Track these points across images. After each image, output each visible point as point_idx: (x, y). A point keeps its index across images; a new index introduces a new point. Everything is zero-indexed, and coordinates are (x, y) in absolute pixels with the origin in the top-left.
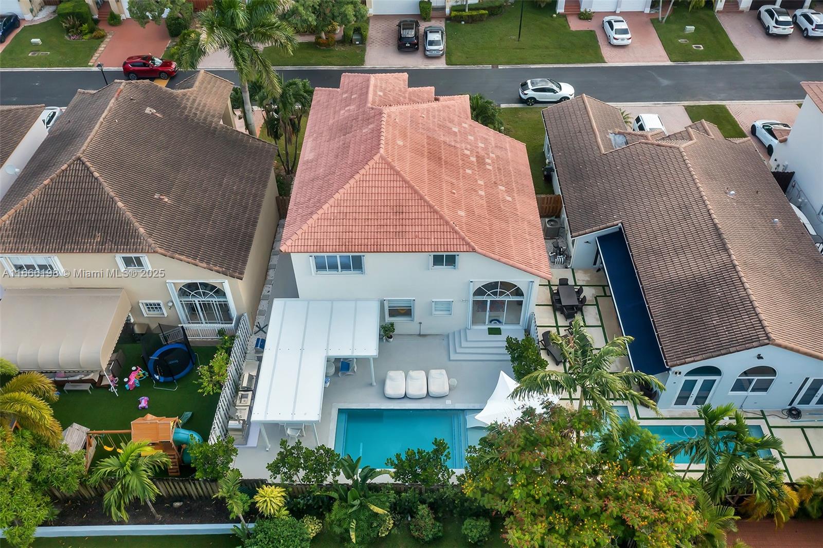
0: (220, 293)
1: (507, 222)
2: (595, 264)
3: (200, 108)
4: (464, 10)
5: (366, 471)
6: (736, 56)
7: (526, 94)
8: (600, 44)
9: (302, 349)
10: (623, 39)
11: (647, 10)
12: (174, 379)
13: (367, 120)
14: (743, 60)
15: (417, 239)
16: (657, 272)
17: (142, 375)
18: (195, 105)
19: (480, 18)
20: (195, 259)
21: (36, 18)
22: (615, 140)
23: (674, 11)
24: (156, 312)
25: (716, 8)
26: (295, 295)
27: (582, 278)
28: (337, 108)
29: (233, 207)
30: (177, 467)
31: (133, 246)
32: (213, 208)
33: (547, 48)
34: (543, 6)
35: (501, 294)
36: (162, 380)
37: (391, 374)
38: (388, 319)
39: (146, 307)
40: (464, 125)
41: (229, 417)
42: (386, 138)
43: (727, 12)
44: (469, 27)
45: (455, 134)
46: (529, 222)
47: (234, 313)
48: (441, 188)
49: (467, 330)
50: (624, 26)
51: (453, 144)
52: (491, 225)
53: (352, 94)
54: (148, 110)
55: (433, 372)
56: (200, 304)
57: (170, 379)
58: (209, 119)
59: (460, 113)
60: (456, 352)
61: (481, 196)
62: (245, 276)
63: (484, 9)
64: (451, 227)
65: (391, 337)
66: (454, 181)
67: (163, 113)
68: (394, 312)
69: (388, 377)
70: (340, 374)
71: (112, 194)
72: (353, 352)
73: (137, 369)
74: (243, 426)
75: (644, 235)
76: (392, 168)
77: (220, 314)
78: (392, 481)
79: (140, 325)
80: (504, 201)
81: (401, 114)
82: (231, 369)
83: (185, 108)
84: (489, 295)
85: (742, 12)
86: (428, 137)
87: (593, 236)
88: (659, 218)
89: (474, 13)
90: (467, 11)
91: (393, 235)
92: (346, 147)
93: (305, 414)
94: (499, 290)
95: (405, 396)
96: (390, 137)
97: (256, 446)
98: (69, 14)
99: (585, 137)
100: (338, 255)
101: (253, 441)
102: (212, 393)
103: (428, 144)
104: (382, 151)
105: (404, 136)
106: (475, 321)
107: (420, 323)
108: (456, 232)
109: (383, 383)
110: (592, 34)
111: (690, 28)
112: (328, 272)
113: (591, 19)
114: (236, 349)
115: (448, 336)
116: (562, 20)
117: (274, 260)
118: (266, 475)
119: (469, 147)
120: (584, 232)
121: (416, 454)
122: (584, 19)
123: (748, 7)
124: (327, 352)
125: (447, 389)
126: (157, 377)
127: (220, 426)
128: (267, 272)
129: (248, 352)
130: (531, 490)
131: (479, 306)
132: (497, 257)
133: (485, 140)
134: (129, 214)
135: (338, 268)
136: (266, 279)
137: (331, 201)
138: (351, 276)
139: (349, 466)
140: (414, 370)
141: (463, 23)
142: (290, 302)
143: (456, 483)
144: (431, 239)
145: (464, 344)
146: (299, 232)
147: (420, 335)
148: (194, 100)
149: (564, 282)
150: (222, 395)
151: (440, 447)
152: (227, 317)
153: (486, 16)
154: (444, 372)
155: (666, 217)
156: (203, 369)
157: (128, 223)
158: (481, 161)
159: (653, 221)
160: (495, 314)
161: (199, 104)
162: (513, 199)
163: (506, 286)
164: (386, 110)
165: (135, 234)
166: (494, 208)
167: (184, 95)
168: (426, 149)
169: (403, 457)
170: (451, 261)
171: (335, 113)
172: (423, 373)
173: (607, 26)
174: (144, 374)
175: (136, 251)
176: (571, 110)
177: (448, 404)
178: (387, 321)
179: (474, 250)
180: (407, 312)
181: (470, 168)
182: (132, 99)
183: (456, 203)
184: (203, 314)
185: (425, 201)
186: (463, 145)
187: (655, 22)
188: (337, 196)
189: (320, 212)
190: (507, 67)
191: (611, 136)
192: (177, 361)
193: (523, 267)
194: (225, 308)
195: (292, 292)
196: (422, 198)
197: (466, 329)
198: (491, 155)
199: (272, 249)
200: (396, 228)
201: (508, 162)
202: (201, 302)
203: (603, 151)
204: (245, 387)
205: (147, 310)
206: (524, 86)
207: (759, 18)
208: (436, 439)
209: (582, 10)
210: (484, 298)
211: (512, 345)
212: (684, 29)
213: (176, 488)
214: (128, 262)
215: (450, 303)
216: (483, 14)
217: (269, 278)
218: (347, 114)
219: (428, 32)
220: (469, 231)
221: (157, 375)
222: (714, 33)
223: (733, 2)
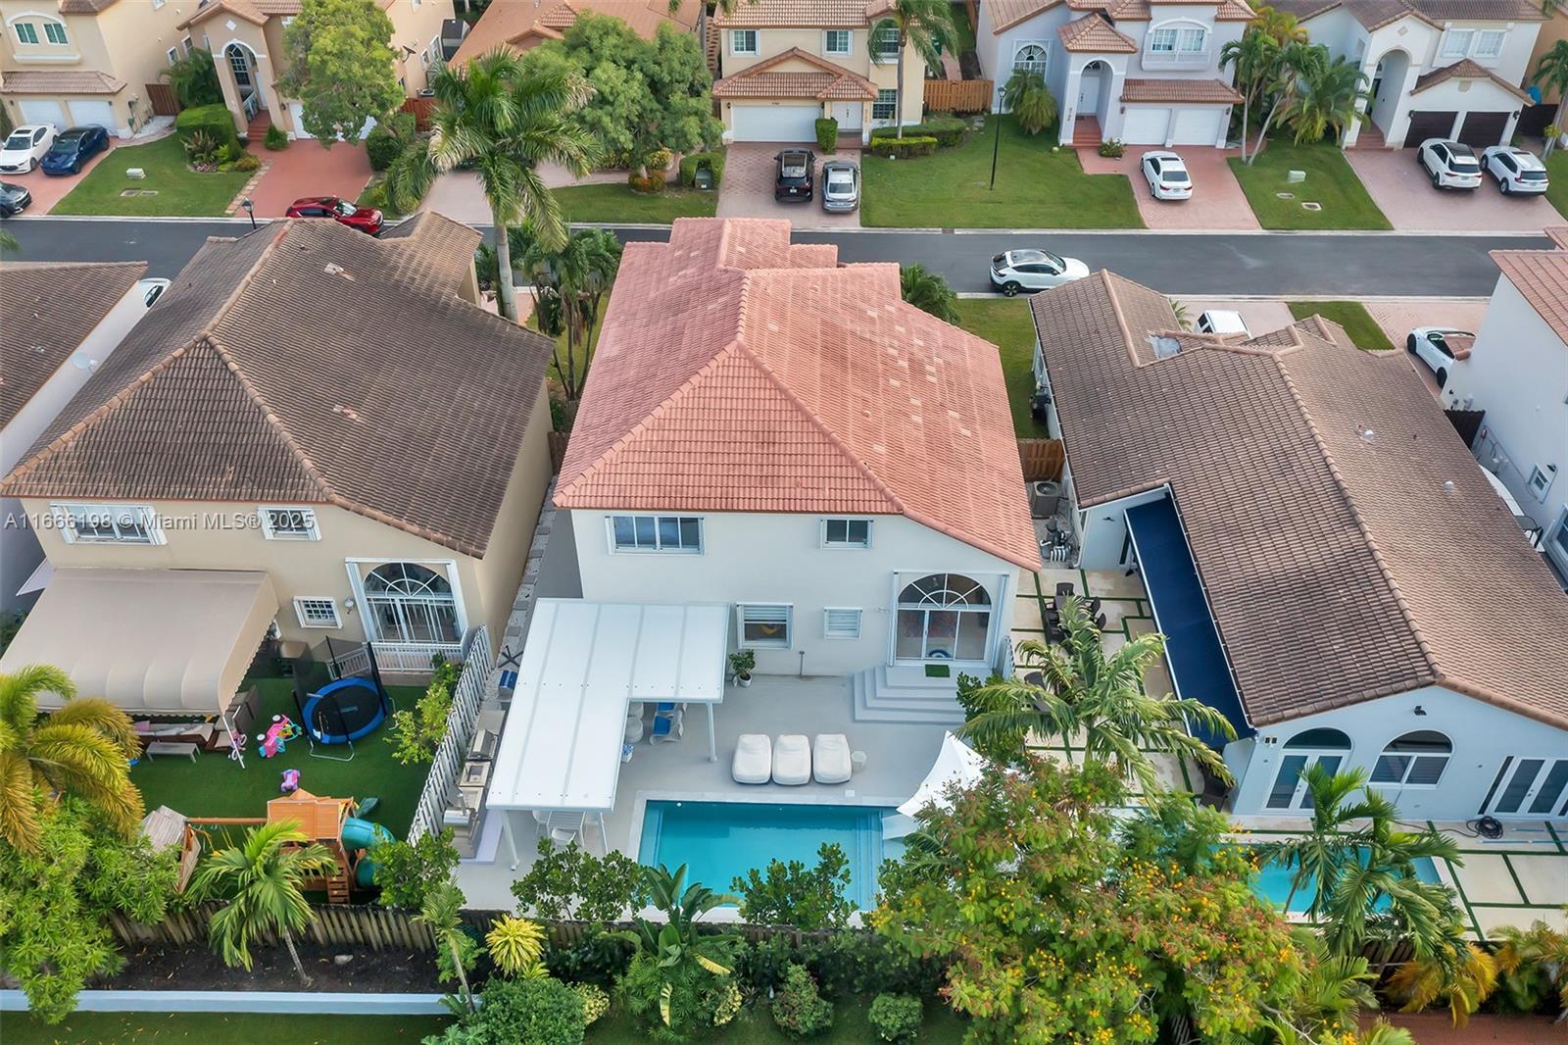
0: (439, 585)
1: (962, 470)
2: (1123, 561)
3: (422, 270)
4: (895, 136)
5: (694, 893)
6: (1382, 223)
7: (1003, 275)
8: (1136, 197)
9: (585, 686)
10: (1177, 190)
11: (1221, 144)
12: (348, 739)
13: (717, 290)
14: (1392, 229)
15: (798, 490)
16: (1232, 565)
17: (290, 733)
18: (414, 264)
19: (924, 151)
20: (400, 517)
21: (137, 136)
22: (1159, 347)
23: (1268, 147)
24: (323, 620)
25: (1342, 142)
26: (576, 592)
27: (1098, 586)
28: (664, 274)
29: (471, 436)
30: (346, 893)
31: (291, 489)
32: (436, 434)
33: (1041, 202)
34: (1034, 132)
35: (950, 599)
36: (327, 739)
37: (746, 739)
38: (744, 645)
39: (305, 610)
40: (887, 307)
41: (446, 803)
42: (749, 318)
43: (1364, 150)
44: (902, 165)
45: (872, 320)
46: (1001, 473)
47: (464, 625)
48: (844, 406)
49: (888, 669)
50: (1179, 166)
51: (868, 336)
52: (932, 472)
53: (690, 250)
54: (330, 268)
55: (822, 738)
56: (403, 606)
57: (341, 738)
58: (436, 288)
59: (882, 288)
60: (865, 707)
61: (916, 426)
62: (488, 553)
63: (931, 135)
64: (860, 469)
65: (747, 677)
66: (868, 396)
67: (357, 275)
68: (755, 631)
69: (740, 746)
70: (651, 740)
71: (259, 400)
72: (676, 692)
73: (282, 719)
74: (471, 820)
75: (1209, 503)
76: (758, 366)
77: (438, 631)
78: (744, 921)
79: (293, 644)
80: (957, 435)
81: (776, 280)
82: (455, 721)
83: (395, 268)
84: (927, 601)
85: (1391, 150)
86: (824, 322)
87: (1118, 507)
88: (1237, 474)
89: (913, 141)
90: (900, 137)
91: (756, 481)
92: (677, 334)
93: (586, 796)
94: (945, 591)
95: (771, 781)
96: (756, 316)
97: (492, 860)
98: (196, 128)
99: (1107, 341)
100: (657, 515)
101: (488, 850)
102: (416, 760)
103: (824, 333)
104: (740, 337)
105: (781, 316)
106: (901, 653)
107: (802, 653)
108: (869, 479)
109: (730, 758)
110: (1122, 181)
111: (1298, 175)
112: (637, 549)
113: (1120, 156)
114: (465, 686)
115: (852, 680)
116: (1070, 156)
117: (541, 543)
118: (510, 902)
119: (896, 343)
120: (1102, 498)
121: (788, 871)
122: (1108, 156)
123: (1400, 143)
124: (631, 691)
125: (847, 768)
126: (318, 734)
127: (428, 820)
128: (526, 562)
129: (486, 697)
130: (994, 909)
131: (909, 623)
132: (942, 526)
133: (926, 336)
134: (287, 436)
135: (654, 543)
136: (523, 573)
137: (648, 421)
138: (678, 558)
139: (663, 882)
140: (786, 734)
141: (892, 157)
142: (566, 605)
143: (860, 925)
144: (824, 489)
145: (881, 692)
146: (588, 472)
147: (801, 676)
148: (412, 257)
149: (1065, 589)
150: (436, 764)
151: (832, 861)
152: (450, 631)
153: (934, 146)
154: (843, 738)
155: (1250, 472)
156: (403, 718)
157: (285, 450)
158: (917, 369)
159: (1226, 478)
160: (939, 642)
161: (420, 264)
162: (974, 432)
163: (959, 583)
164: (750, 274)
165: (295, 471)
166: (938, 444)
167: (395, 247)
168: (818, 341)
169: (764, 878)
170: (859, 532)
171: (659, 281)
172: (804, 740)
173: (1149, 166)
174: (294, 730)
175: (295, 500)
176: (1082, 296)
177: (849, 797)
178: (740, 647)
179: (901, 512)
180: (777, 631)
181: (897, 377)
182: (303, 248)
183: (871, 433)
184: (408, 628)
185: (815, 424)
186: (887, 341)
187: (1235, 164)
188: (658, 412)
189: (628, 438)
190: (971, 232)
191: (1153, 341)
192: (355, 708)
193: (989, 545)
194: (447, 616)
195: (571, 587)
196: (809, 419)
197: (884, 667)
198: (935, 359)
199: (538, 524)
200: (762, 470)
201: (965, 372)
202: (406, 603)
203: (1138, 364)
204: (477, 754)
205: (306, 614)
206: (1000, 260)
207: (1421, 161)
208: (824, 845)
209: (1105, 140)
210: (919, 606)
211: (967, 692)
212: (1286, 176)
213: (342, 927)
214: (279, 522)
215: (856, 614)
216: (930, 144)
217: (529, 573)
218: (680, 282)
219: (830, 170)
220: (892, 478)
221: (319, 730)
222: (1340, 183)
223: (1373, 133)
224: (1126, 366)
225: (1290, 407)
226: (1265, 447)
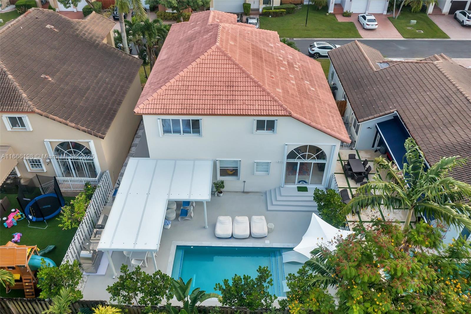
0: (88, 152)
1: (313, 102)
2: (373, 146)
3: (89, 31)
4: (271, 9)
5: (196, 293)
6: (447, 37)
7: (313, 50)
8: (357, 28)
9: (148, 194)
10: (372, 25)
11: (385, 13)
12: (44, 219)
13: (208, 31)
14: (450, 38)
15: (244, 106)
16: (432, 140)
17: (20, 217)
18: (86, 29)
19: (281, 14)
20: (66, 119)
22: (381, 66)
23: (401, 13)
24: (38, 168)
25: (427, 12)
26: (148, 156)
27: (364, 156)
28: (186, 31)
29: (103, 91)
30: (33, 290)
31: (16, 106)
32: (88, 89)
33: (324, 30)
34: (320, 8)
35: (309, 157)
36: (35, 219)
37: (221, 218)
38: (220, 178)
39: (29, 164)
40: (277, 44)
41: (83, 248)
42: (221, 38)
43: (435, 15)
44: (274, 19)
45: (272, 47)
46: (329, 105)
47: (99, 170)
48: (263, 74)
49: (281, 188)
50: (373, 17)
51: (270, 52)
52: (302, 101)
53: (197, 22)
54: (48, 26)
55: (255, 218)
56: (72, 162)
57: (41, 219)
58: (94, 38)
59: (274, 38)
60: (272, 204)
61: (293, 84)
62: (107, 137)
63: (284, 9)
64: (271, 97)
65: (221, 192)
66: (273, 71)
67: (60, 29)
68: (224, 172)
69: (218, 221)
70: (179, 219)
71: (5, 69)
72: (190, 197)
73: (16, 211)
74: (93, 256)
75: (416, 117)
76: (225, 55)
77: (88, 174)
78: (220, 305)
79: (25, 179)
80: (309, 89)
81: (232, 28)
82: (91, 210)
83: (77, 29)
84: (299, 158)
85: (444, 15)
86: (252, 45)
87: (373, 123)
88: (427, 105)
89: (278, 11)
90: (273, 9)
91: (225, 102)
92: (191, 47)
93: (146, 244)
94: (307, 153)
95: (232, 237)
96: (224, 38)
97: (104, 274)
98: (22, 5)
100: (181, 118)
101: (102, 270)
102: (70, 228)
103: (252, 48)
104: (217, 44)
105: (235, 40)
106: (287, 181)
107: (244, 182)
108: (276, 101)
109: (214, 226)
110: (352, 24)
111: (414, 22)
112: (172, 135)
113: (350, 16)
114: (97, 194)
115: (266, 193)
116: (332, 17)
117: (137, 141)
118: (107, 297)
119: (282, 56)
120: (367, 118)
121: (243, 280)
122: (346, 16)
123: (447, 12)
124: (169, 196)
125: (266, 231)
126: (31, 217)
127: (74, 256)
128: (130, 148)
129: (108, 201)
131: (291, 168)
132: (308, 121)
133: (293, 55)
134: (16, 84)
135: (180, 132)
136: (129, 152)
137: (177, 77)
138: (191, 138)
139: (180, 287)
140: (239, 216)
141: (270, 16)
142: (142, 160)
143: (278, 307)
144: (256, 105)
145: (279, 198)
146: (150, 98)
147: (244, 192)
148: (85, 27)
149: (352, 157)
150: (79, 230)
151: (264, 274)
152: (93, 172)
153: (285, 13)
154: (263, 217)
155: (432, 105)
156: (66, 209)
157: (15, 90)
158: (291, 65)
159: (423, 108)
160: (303, 178)
161: (88, 29)
162: (315, 89)
163: (313, 149)
164: (222, 25)
165: (19, 99)
166: (303, 92)
167: (78, 23)
168: (251, 50)
169: (231, 283)
170: (271, 126)
171: (184, 33)
172: (246, 219)
173: (362, 19)
174: (21, 215)
175: (17, 111)
176: (348, 50)
177: (267, 243)
178: (218, 179)
179: (290, 116)
180: (234, 172)
181: (283, 67)
182: (37, 18)
183: (275, 84)
184: (76, 173)
185: (251, 78)
186: (278, 55)
187: (391, 19)
188: (181, 74)
189: (168, 84)
190: (299, 39)
191: (379, 64)
192: (50, 206)
193: (329, 131)
194: (92, 168)
195: (144, 153)
196: (248, 76)
197: (280, 187)
198: (297, 63)
199: (136, 134)
200: (228, 98)
201: (309, 69)
202: (73, 161)
203: (375, 70)
204: (100, 225)
205: (31, 166)
206: (312, 46)
207: (456, 18)
208: (260, 267)
209: (345, 11)
210: (296, 161)
211: (318, 197)
212: (410, 22)
214: (14, 122)
215: (268, 164)
216: (283, 12)
217: (131, 152)
218: (192, 32)
219: (249, 19)
220: (285, 102)
221: (31, 215)
222: (428, 24)
223: (438, 10)
224: (371, 72)
225: (445, 80)
226: (437, 95)
